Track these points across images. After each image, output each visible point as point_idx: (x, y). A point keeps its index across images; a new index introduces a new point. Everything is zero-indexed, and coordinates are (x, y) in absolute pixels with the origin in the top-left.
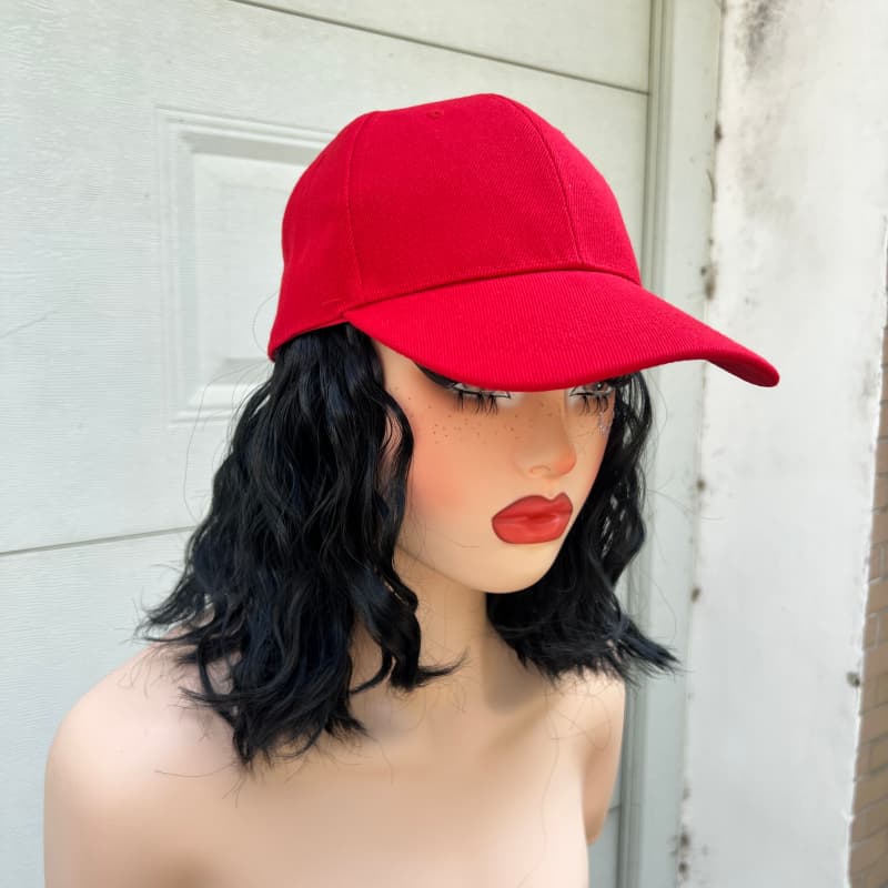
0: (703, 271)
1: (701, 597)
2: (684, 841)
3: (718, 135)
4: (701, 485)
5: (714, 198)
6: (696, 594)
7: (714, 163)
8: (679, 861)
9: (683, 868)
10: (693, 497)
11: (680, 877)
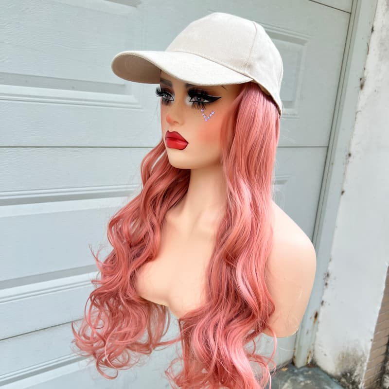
0: (361, 79)
1: (344, 194)
2: (328, 275)
3: (373, 30)
4: (350, 155)
5: (368, 53)
6: (343, 192)
7: (370, 40)
8: (326, 281)
9: (326, 284)
10: (347, 159)
11: (325, 287)
